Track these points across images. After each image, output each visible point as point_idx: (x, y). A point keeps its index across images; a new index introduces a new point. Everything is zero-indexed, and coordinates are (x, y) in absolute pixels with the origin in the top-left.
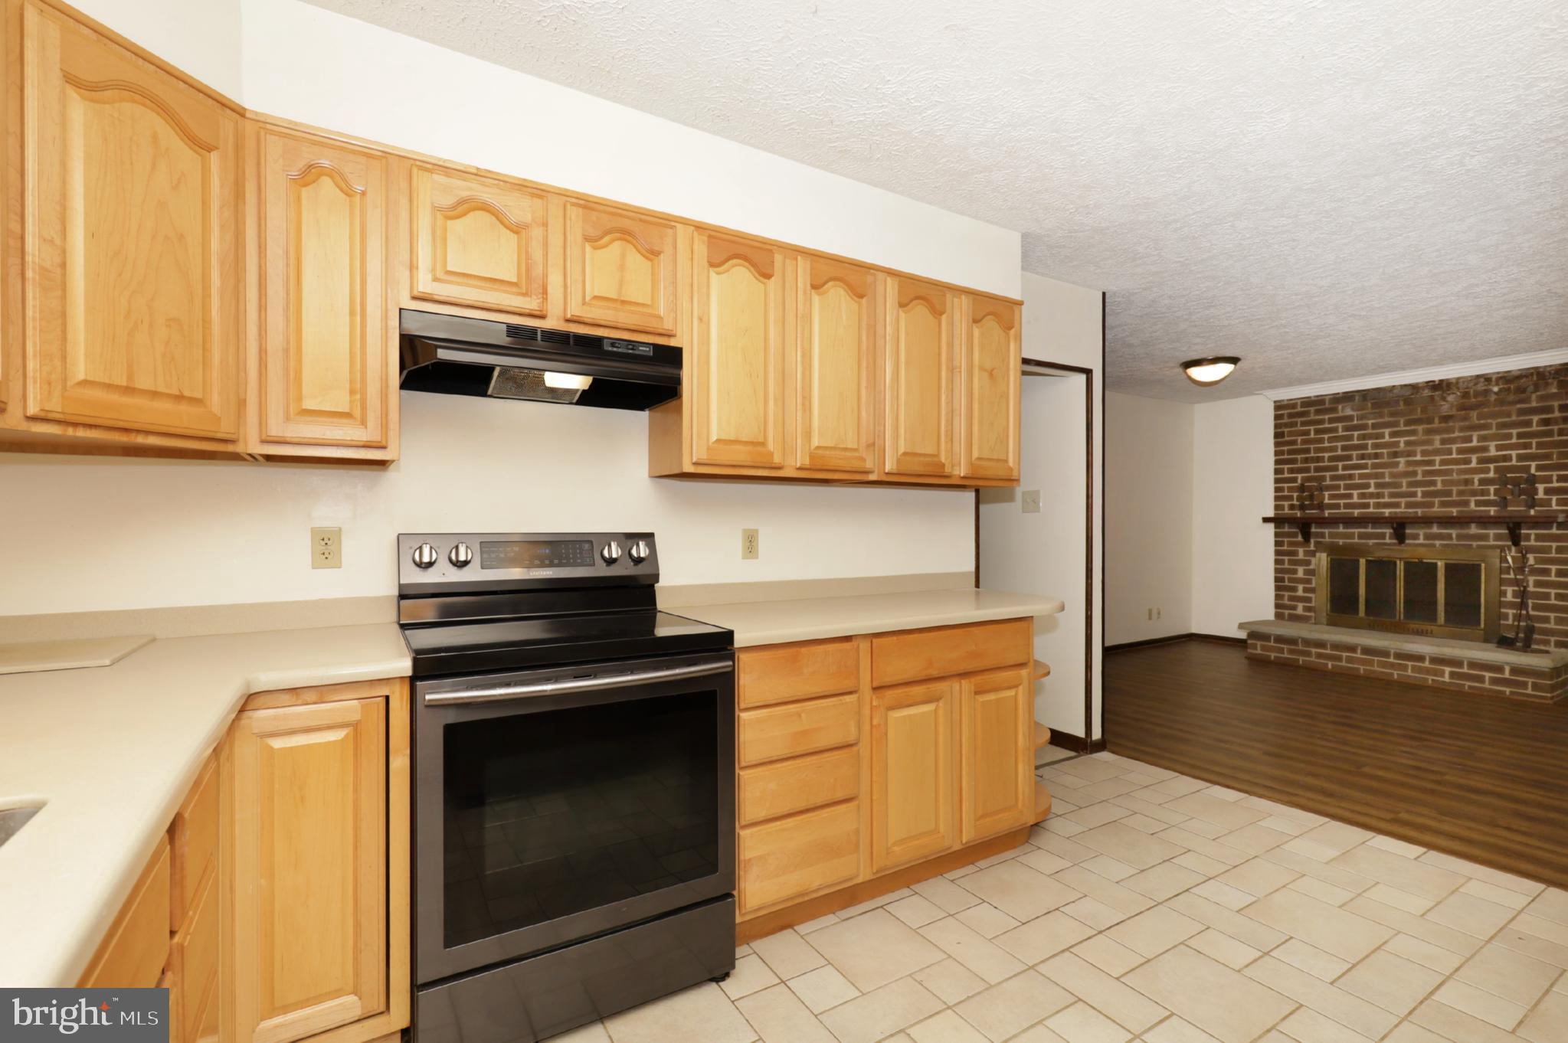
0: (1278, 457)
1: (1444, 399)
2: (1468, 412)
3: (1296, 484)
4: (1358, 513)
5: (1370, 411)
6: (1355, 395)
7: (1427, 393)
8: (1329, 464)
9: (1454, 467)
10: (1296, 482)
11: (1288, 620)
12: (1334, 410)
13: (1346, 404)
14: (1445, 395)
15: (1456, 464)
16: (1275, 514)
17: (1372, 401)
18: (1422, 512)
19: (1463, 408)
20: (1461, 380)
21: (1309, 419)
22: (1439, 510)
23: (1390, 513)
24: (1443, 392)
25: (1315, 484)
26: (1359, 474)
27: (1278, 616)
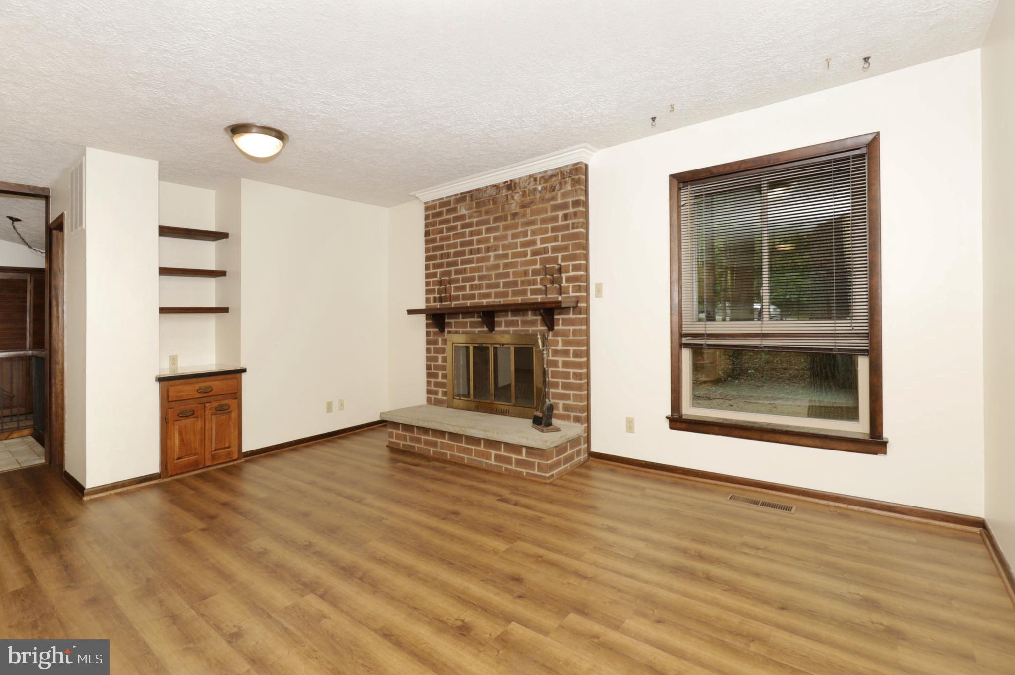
0: (427, 254)
1: (513, 197)
2: (525, 209)
3: (436, 279)
4: (470, 303)
5: (475, 210)
6: (466, 196)
7: (504, 192)
8: (454, 259)
9: (519, 260)
10: (436, 277)
11: (434, 405)
12: (455, 210)
13: (462, 204)
14: (513, 194)
15: (520, 257)
16: (427, 306)
17: (476, 201)
18: (503, 301)
19: (523, 206)
20: (522, 180)
21: (443, 218)
22: (512, 299)
23: (487, 302)
24: (513, 191)
25: (447, 278)
26: (470, 267)
27: (429, 401)
